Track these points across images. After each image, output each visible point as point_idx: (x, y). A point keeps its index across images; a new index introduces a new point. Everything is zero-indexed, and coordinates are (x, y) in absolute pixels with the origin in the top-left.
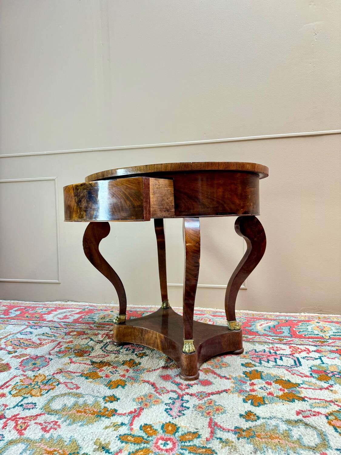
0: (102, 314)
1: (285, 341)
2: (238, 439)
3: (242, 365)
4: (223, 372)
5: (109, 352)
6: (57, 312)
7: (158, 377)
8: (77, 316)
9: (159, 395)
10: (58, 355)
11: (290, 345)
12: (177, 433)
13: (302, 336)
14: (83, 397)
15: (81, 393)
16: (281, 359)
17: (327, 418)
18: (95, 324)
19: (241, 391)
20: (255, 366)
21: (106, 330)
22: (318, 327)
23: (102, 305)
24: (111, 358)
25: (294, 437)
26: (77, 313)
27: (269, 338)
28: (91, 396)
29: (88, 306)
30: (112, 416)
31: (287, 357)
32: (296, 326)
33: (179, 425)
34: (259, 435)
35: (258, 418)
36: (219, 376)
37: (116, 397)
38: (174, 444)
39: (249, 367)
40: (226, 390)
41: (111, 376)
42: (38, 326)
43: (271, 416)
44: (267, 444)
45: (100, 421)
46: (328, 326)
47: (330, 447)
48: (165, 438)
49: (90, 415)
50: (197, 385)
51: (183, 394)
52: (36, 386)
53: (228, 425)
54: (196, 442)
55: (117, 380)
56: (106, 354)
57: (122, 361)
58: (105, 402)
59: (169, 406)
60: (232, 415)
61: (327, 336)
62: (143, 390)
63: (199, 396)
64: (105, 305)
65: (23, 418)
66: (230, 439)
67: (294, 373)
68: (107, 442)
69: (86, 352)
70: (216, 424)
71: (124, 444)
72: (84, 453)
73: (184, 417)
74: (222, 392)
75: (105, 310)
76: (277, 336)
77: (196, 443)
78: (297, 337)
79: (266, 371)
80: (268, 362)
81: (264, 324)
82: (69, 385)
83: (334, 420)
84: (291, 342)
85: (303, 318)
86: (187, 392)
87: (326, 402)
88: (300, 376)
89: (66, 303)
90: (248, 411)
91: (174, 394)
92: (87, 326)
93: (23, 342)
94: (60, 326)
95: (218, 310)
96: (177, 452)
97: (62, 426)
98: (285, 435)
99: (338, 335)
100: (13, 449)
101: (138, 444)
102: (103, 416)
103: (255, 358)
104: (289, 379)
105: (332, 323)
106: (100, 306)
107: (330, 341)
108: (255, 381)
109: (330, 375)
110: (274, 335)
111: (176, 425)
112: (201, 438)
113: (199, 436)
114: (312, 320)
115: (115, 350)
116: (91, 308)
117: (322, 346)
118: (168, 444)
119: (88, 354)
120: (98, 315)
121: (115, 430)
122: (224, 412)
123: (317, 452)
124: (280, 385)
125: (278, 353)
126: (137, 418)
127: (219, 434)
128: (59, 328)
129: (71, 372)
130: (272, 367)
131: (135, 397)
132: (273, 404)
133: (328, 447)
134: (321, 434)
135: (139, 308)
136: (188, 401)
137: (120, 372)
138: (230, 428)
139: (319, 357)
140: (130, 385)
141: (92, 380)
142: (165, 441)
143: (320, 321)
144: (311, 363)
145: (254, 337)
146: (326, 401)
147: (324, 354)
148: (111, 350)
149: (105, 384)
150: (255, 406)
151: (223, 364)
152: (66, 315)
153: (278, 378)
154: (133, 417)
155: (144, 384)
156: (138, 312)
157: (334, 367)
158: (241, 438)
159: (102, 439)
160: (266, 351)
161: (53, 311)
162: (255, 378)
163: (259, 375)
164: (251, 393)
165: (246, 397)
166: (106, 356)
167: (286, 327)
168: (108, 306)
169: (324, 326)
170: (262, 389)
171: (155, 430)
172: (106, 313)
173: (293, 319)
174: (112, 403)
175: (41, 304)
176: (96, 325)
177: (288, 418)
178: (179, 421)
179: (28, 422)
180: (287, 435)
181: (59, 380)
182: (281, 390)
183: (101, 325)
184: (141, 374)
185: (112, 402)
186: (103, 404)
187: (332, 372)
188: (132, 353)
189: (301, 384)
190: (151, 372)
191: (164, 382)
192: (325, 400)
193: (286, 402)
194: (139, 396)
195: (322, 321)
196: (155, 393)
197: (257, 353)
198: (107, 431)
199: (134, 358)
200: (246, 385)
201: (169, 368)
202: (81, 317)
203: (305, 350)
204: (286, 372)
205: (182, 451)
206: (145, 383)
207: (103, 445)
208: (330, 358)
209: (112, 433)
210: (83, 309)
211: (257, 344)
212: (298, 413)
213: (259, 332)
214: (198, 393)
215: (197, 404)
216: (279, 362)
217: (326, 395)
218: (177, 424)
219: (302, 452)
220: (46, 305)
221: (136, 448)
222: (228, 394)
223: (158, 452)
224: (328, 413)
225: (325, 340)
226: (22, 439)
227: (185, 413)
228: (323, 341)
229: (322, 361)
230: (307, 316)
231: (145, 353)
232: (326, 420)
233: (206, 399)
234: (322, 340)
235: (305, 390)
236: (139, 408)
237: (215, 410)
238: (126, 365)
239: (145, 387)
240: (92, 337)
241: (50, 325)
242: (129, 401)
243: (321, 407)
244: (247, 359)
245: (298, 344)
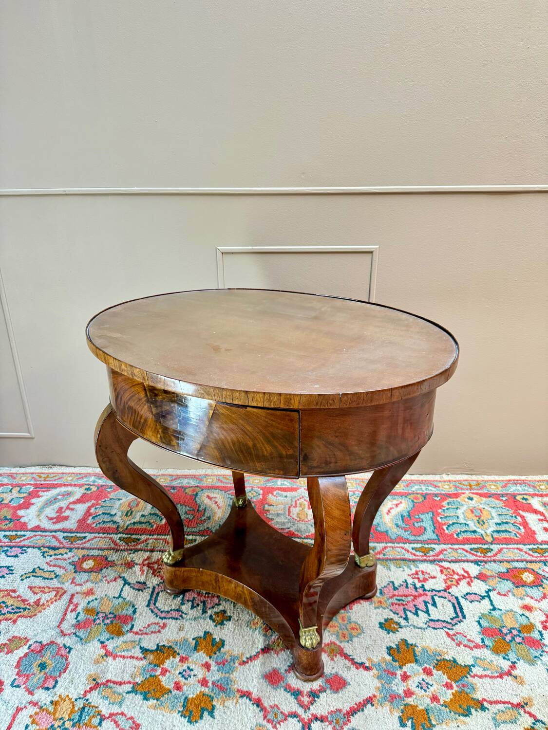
0: (124, 500)
1: (431, 552)
3: (381, 625)
4: (357, 650)
5: (164, 614)
6: (41, 499)
7: (261, 680)
8: (81, 510)
9: (273, 727)
10: (77, 634)
11: (441, 564)
13: (454, 539)
16: (434, 603)
18: (120, 533)
19: (393, 698)
20: (400, 627)
21: (145, 551)
22: (472, 511)
24: (172, 632)
26: (78, 501)
27: (407, 546)
29: (93, 478)
31: (442, 597)
32: (440, 511)
36: (353, 661)
39: (393, 633)
40: (370, 698)
41: (185, 684)
42: (18, 546)
46: (486, 508)
50: (325, 690)
51: (308, 720)
55: (197, 695)
56: (160, 621)
57: (193, 639)
61: (488, 535)
62: (246, 719)
63: (334, 721)
67: (460, 642)
69: (125, 620)
74: (365, 704)
76: (418, 542)
78: (447, 542)
79: (419, 642)
80: (416, 614)
81: (393, 508)
82: (120, 721)
84: (441, 556)
85: (446, 489)
87: (513, 710)
88: (469, 647)
89: (51, 471)
91: (296, 721)
92: (108, 540)
93: (4, 599)
94: (58, 545)
99: (503, 531)
103: (396, 604)
104: (454, 657)
105: (490, 499)
107: (496, 548)
108: (409, 668)
109: (508, 638)
110: (412, 538)
114: (460, 491)
115: (173, 607)
117: (486, 562)
119: (130, 626)
120: (117, 504)
124: (444, 674)
125: (426, 586)
128: (58, 549)
129: (114, 683)
130: (425, 626)
132: (444, 726)
137: (196, 673)
139: (486, 592)
140: (222, 708)
141: (155, 701)
143: (473, 493)
144: (477, 608)
145: (385, 548)
146: (513, 706)
147: (492, 582)
148: (166, 608)
149: (180, 709)
151: (353, 629)
152: (61, 509)
153: (439, 658)
156: (187, 491)
157: (510, 615)
160: (409, 585)
161: (34, 497)
162: (407, 662)
163: (412, 653)
164: (407, 700)
165: (402, 711)
166: (162, 629)
167: (427, 515)
170: (421, 688)
173: (432, 490)
176: (121, 535)
181: (100, 709)
182: (447, 686)
183: (131, 534)
184: (232, 673)
187: (510, 631)
188: (203, 614)
189: (472, 665)
190: (247, 666)
191: (273, 692)
192: (511, 702)
193: (461, 717)
195: (475, 494)
196: (265, 723)
197: (396, 593)
199: (209, 628)
200: (396, 680)
201: (273, 650)
202: (88, 513)
203: (464, 577)
204: (448, 640)
206: (245, 699)
208: (502, 594)
210: (87, 487)
211: (392, 567)
213: (389, 533)
214: (331, 714)
216: (433, 612)
217: (510, 690)
220: (15, 478)
222: (374, 707)
225: (488, 547)
228: (484, 549)
229: (492, 604)
230: (452, 481)
231: (224, 612)
233: (346, 729)
234: (483, 546)
235: (480, 680)
238: (201, 649)
239: (245, 708)
240: (125, 575)
241: (40, 543)
243: (508, 721)
244: (384, 609)
245: (450, 560)
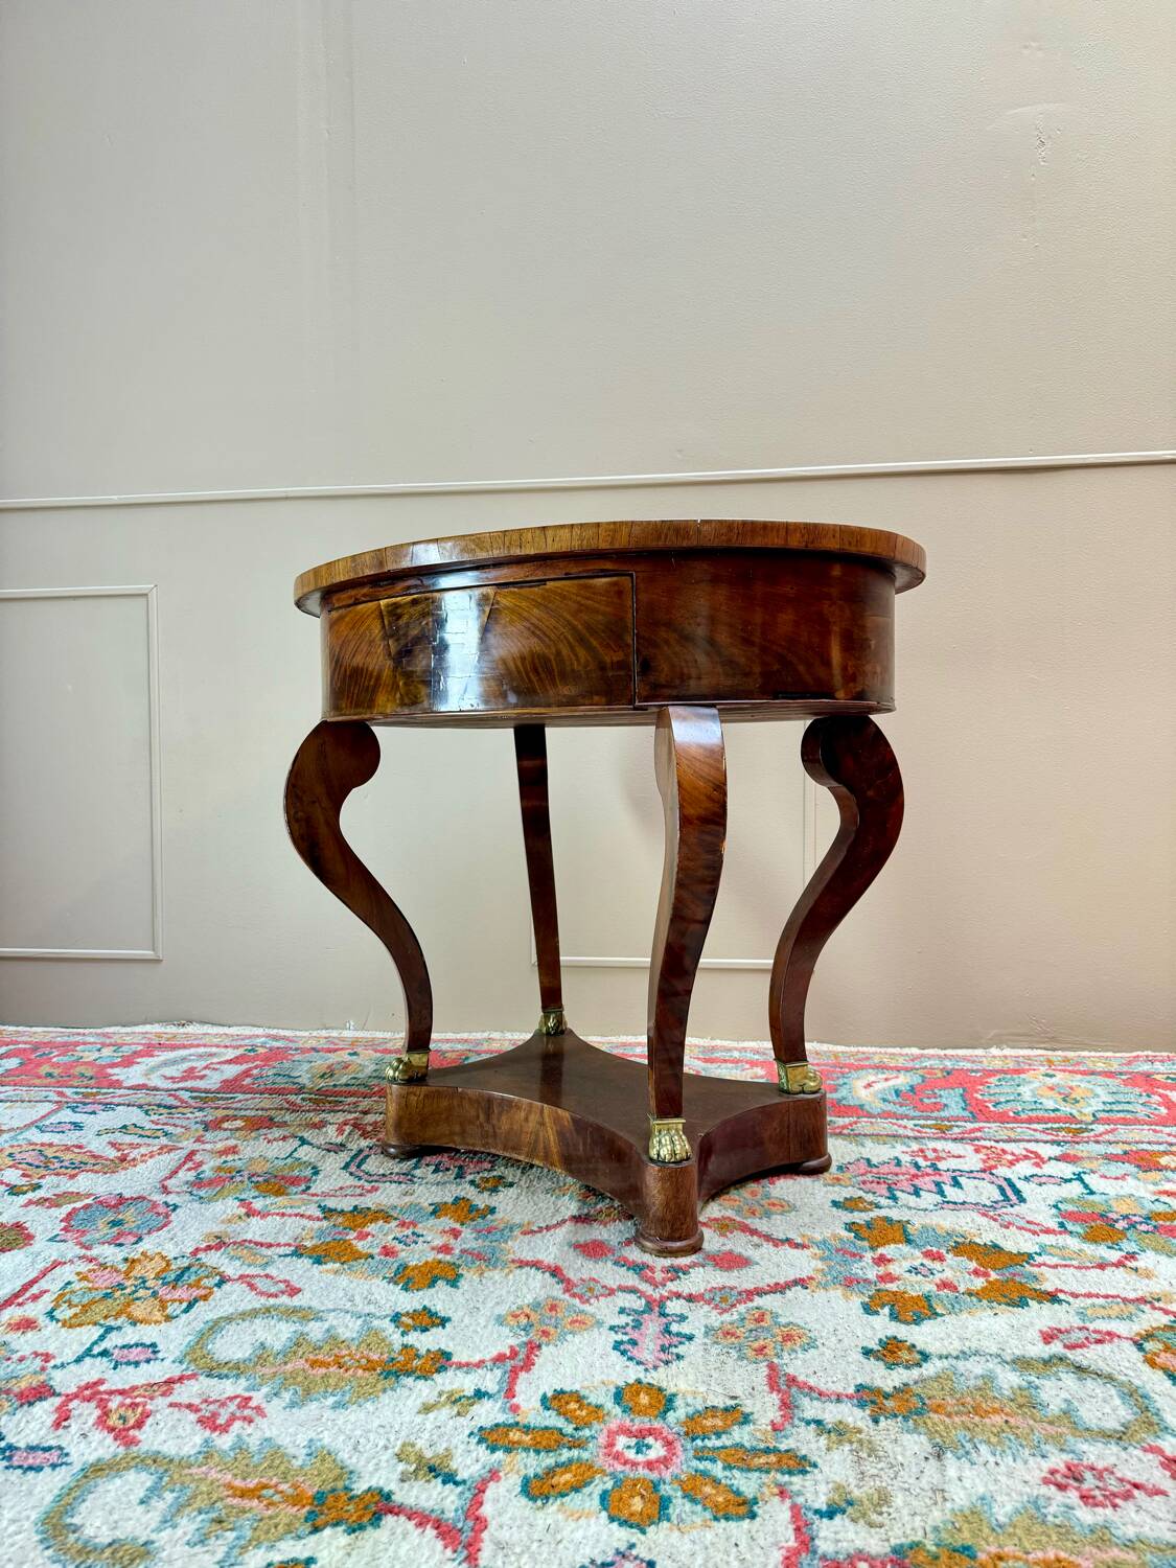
0: (321, 1062)
1: (956, 1130)
2: (876, 1421)
3: (835, 1204)
4: (778, 1226)
5: (375, 1178)
6: (155, 1059)
7: (566, 1248)
8: (232, 1071)
9: (583, 1303)
10: (195, 1192)
11: (976, 1142)
12: (671, 1414)
13: (1009, 1117)
14: (321, 1319)
15: (310, 1308)
16: (956, 1184)
17: (1140, 1347)
18: (305, 1094)
19: (850, 1283)
20: (878, 1207)
21: (350, 1112)
22: (1052, 1089)
23: (315, 1033)
24: (388, 1196)
25: (1051, 1407)
26: (230, 1062)
27: (904, 1122)
28: (349, 1316)
29: (263, 1039)
30: (438, 1371)
31: (975, 1178)
32: (981, 1087)
33: (672, 1390)
34: (939, 1406)
35: (925, 1357)
36: (768, 1238)
37: (436, 1313)
38: (669, 1444)
39: (861, 1211)
40: (802, 1280)
41: (403, 1250)
42: (99, 1104)
43: (966, 1349)
44: (969, 1429)
45: (398, 1391)
46: (1082, 1086)
47: (1166, 1428)
48: (634, 1429)
49: (360, 1371)
50: (703, 1266)
51: (662, 1296)
52: (141, 1293)
53: (833, 1382)
54: (740, 1435)
55: (427, 1263)
56: (366, 1184)
57: (431, 1204)
58: (402, 1329)
59: (626, 1334)
60: (839, 1353)
61: (1085, 1115)
62: (525, 1290)
63: (718, 1299)
64: (324, 1033)
65: (122, 1392)
66: (850, 1420)
67: (1010, 1223)
68: (441, 1449)
69: (295, 1181)
70: (792, 1380)
71: (499, 1455)
72: (370, 1488)
73: (682, 1364)
74: (788, 1285)
75: (329, 1051)
76: (928, 1118)
77: (742, 1438)
78: (992, 1120)
79: (917, 1222)
80: (917, 1192)
81: (878, 1082)
82: (261, 1284)
83: (1163, 1355)
84: (978, 1134)
85: (998, 1064)
86: (675, 1290)
87: (1125, 1304)
88: (1030, 1230)
89: (182, 1030)
90: (886, 1337)
91: (633, 1297)
92: (278, 1100)
93: (57, 1154)
94: (179, 1104)
95: (718, 1042)
96: (684, 1467)
97: (268, 1408)
98: (1021, 1400)
99: (1118, 1111)
100: (108, 1491)
101: (548, 1450)
102: (408, 1374)
103: (872, 1182)
104: (993, 1240)
105: (1093, 1077)
106: (306, 1036)
107: (1099, 1128)
108: (888, 1250)
109: (1121, 1225)
110: (917, 1114)
111: (660, 1390)
112: (754, 1424)
113: (746, 1419)
114: (1027, 1067)
115: (396, 1170)
116: (276, 1044)
117: (1077, 1143)
118: (649, 1447)
119: (303, 1187)
120: (306, 1066)
121: (459, 1414)
122: (811, 1344)
123: (1131, 1445)
124: (971, 1260)
125: (942, 1165)
126: (523, 1375)
127: (810, 1408)
128: (176, 1107)
129: (256, 1244)
130: (932, 1207)
131: (502, 1310)
132: (964, 1316)
133: (1162, 1430)
134: (1131, 1395)
135: (448, 1041)
136: (682, 1318)
137: (429, 1239)
138: (840, 1390)
139: (1074, 1174)
140: (476, 1278)
141: (338, 1265)
142: (636, 1437)
143: (1056, 1070)
144: (1054, 1192)
145: (856, 1123)
146: (1125, 1300)
147: (1087, 1165)
148: (381, 1172)
149: (387, 1275)
150: (906, 1323)
151: (774, 1205)
152: (192, 1069)
153: (960, 1240)
154: (511, 1371)
155: (524, 1270)
157: (1128, 1201)
158: (882, 1418)
159: (421, 1444)
160: (903, 1163)
161: (142, 1057)
162: (888, 1242)
163: (900, 1232)
164: (882, 1286)
165: (870, 1297)
166: (369, 1191)
167: (951, 1091)
168: (338, 1038)
169: (1071, 1084)
170: (916, 1274)
171: (596, 1407)
172: (333, 1058)
173: (968, 1066)
174: (427, 1333)
175: (91, 1033)
176: (307, 1096)
177: (1018, 1352)
178: (670, 1378)
179: (145, 1405)
180: (1027, 1402)
181: (221, 1270)
182: (976, 1273)
183: (327, 1096)
184: (506, 1242)
185: (428, 1330)
186: (396, 1339)
187: (1126, 1217)
188: (455, 1179)
189: (1036, 1253)
190: (539, 1235)
191: (590, 1264)
192: (1123, 1296)
193: (1003, 1306)
194: (514, 1307)
195: (1060, 1070)
196: (567, 1296)
197: (875, 1170)
198: (435, 1419)
199: (467, 1194)
200: (863, 1264)
201: (595, 1221)
202: (247, 1074)
203: (1026, 1157)
204: (984, 1221)
205: (701, 1466)
206: (527, 1269)
207: (430, 1459)
208: (1111, 1178)
209: (451, 1422)
210: (250, 1048)
211: (868, 1143)
212: (1048, 1338)
213: (867, 1107)
214: (710, 1291)
215: (717, 1324)
216: (952, 1193)
217: (1117, 1282)
218: (664, 1385)
219: (1085, 1447)
220: (109, 1038)
221: (544, 1465)
222: (808, 1291)
223: (621, 1472)
224: (1138, 1334)
225: (1084, 1127)
226: (133, 1459)
227: (681, 1353)
228: (1075, 1129)
229: (1086, 1186)
230: (1011, 1056)
231: (501, 1178)
232: (1140, 1355)
233: (742, 1308)
234: (1073, 1126)
235: (1052, 1270)
236: (526, 1344)
237: (780, 1339)
238: (446, 1215)
239: (527, 1279)
240: (306, 1135)
241: (142, 1101)
242: (483, 1323)
243: (1113, 1317)
244: (846, 1187)
245: (998, 1138)
